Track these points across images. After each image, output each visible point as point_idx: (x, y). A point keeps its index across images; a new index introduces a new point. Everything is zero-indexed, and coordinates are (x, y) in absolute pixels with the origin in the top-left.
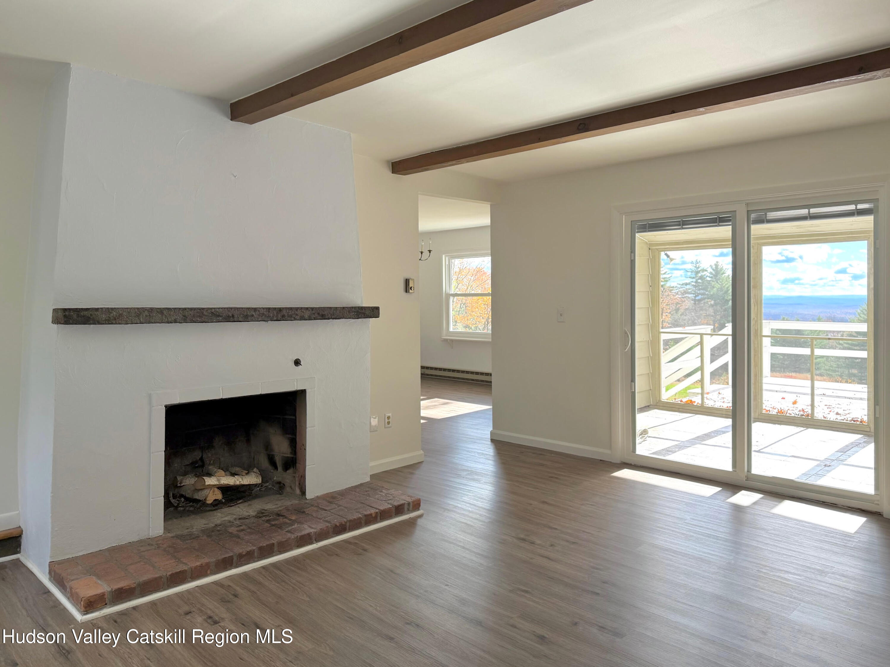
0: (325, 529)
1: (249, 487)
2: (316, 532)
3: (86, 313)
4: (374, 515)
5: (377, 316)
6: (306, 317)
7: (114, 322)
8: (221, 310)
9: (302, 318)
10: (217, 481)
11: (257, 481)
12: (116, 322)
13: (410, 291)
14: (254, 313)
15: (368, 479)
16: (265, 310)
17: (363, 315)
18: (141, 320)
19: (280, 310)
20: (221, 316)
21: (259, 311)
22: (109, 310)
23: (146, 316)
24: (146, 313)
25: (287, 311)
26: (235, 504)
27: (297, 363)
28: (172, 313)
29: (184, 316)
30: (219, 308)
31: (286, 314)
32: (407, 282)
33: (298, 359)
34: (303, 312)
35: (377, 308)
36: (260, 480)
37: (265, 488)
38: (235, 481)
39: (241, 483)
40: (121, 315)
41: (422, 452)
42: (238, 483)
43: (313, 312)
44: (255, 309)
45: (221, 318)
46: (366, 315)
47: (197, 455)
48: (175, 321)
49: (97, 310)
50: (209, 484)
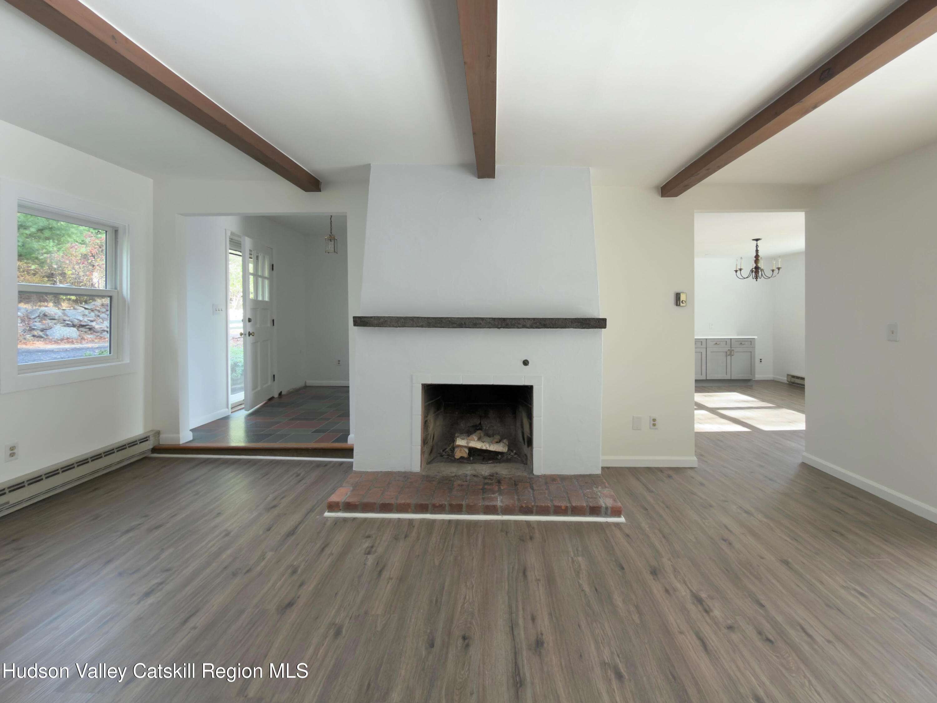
0: (511, 506)
1: (497, 453)
2: (502, 506)
3: (365, 319)
4: (563, 508)
5: (605, 327)
6: (528, 325)
7: (382, 325)
8: (456, 319)
9: (524, 327)
10: (466, 443)
11: (503, 450)
12: (383, 325)
13: (681, 304)
14: (482, 322)
15: (599, 472)
16: (491, 320)
17: (587, 326)
18: (399, 325)
19: (504, 320)
20: (456, 324)
21: (486, 320)
22: (378, 318)
23: (403, 322)
24: (403, 320)
25: (511, 321)
26: (487, 463)
27: (526, 363)
28: (420, 321)
29: (429, 323)
30: (454, 318)
31: (510, 323)
32: (678, 296)
33: (525, 360)
34: (525, 322)
35: (605, 320)
36: (506, 450)
37: (511, 456)
38: (482, 446)
39: (487, 449)
40: (386, 321)
41: (695, 458)
42: (484, 448)
43: (535, 322)
44: (482, 319)
45: (455, 325)
46: (590, 325)
47: (477, 421)
48: (422, 326)
49: (371, 317)
50: (459, 444)
